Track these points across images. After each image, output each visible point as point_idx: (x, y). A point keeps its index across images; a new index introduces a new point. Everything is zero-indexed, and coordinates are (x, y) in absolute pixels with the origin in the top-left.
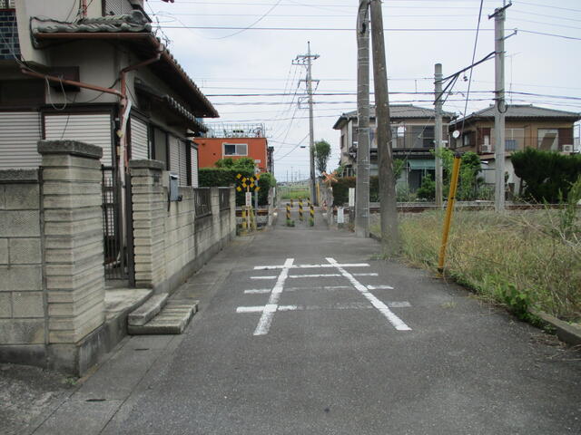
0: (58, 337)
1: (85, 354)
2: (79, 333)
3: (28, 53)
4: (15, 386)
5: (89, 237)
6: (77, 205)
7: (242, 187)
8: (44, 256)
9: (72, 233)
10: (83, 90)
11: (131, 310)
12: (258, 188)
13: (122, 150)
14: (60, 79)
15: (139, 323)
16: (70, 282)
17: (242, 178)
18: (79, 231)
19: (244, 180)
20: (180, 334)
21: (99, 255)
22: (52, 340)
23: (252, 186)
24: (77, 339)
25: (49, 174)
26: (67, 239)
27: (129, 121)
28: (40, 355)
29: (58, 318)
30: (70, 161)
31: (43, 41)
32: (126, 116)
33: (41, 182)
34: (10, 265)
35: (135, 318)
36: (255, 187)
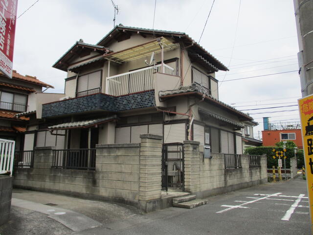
0: (142, 198)
1: (150, 206)
2: (148, 198)
3: (158, 104)
4: (127, 210)
5: (154, 166)
6: (149, 155)
7: (276, 156)
8: (139, 171)
9: (147, 163)
10: (177, 115)
11: (175, 197)
12: (285, 157)
13: (189, 137)
14: (168, 112)
15: (176, 202)
16: (145, 180)
17: (275, 151)
18: (150, 163)
19: (277, 152)
20: (190, 208)
21: (159, 173)
22: (140, 199)
23: (282, 155)
24: (147, 200)
25: (143, 145)
26: (145, 165)
27: (192, 126)
28: (137, 204)
29: (142, 191)
30: (147, 140)
31: (163, 99)
32: (191, 124)
33: (140, 147)
34: (131, 173)
35: (175, 200)
36: (283, 156)
